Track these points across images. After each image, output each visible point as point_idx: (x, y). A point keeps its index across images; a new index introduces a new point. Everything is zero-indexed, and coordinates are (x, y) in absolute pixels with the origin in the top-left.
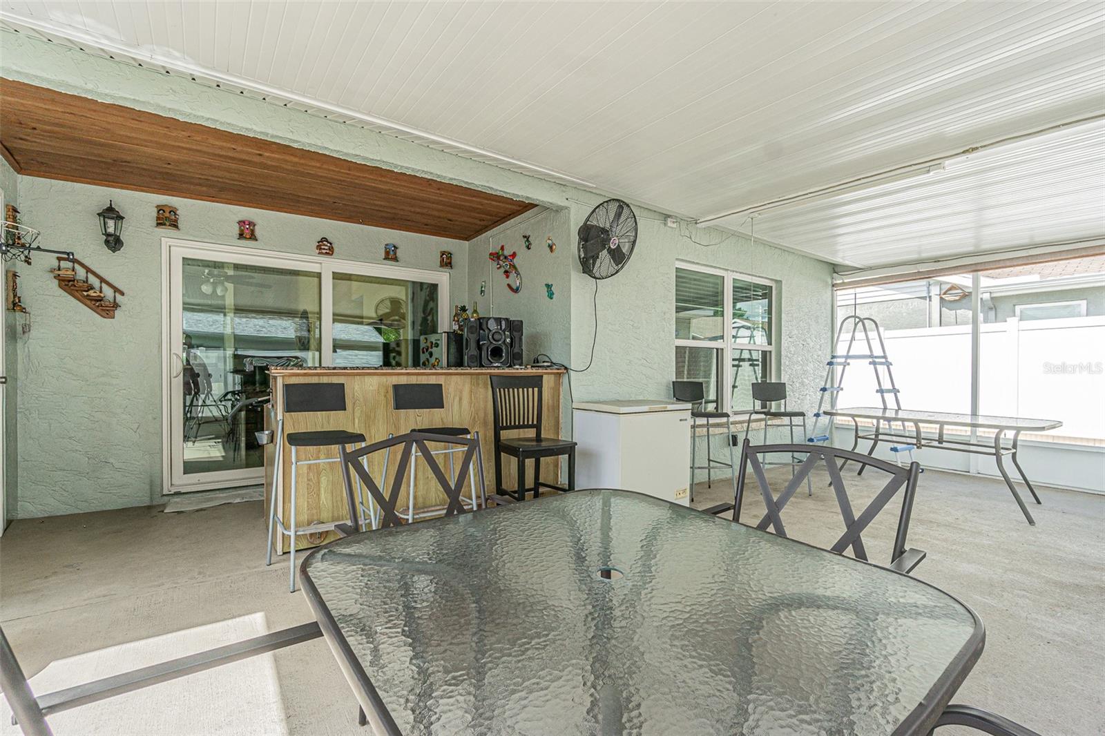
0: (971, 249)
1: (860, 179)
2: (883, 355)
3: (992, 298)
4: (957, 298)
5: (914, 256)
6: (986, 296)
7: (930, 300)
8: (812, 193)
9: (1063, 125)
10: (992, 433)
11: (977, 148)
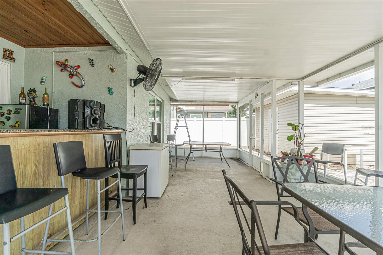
0: (202, 100)
1: (217, 77)
2: (186, 126)
3: (187, 112)
4: (180, 111)
5: (191, 100)
6: (186, 111)
7: (174, 111)
8: (203, 77)
9: (258, 79)
10: (219, 146)
11: (243, 78)
